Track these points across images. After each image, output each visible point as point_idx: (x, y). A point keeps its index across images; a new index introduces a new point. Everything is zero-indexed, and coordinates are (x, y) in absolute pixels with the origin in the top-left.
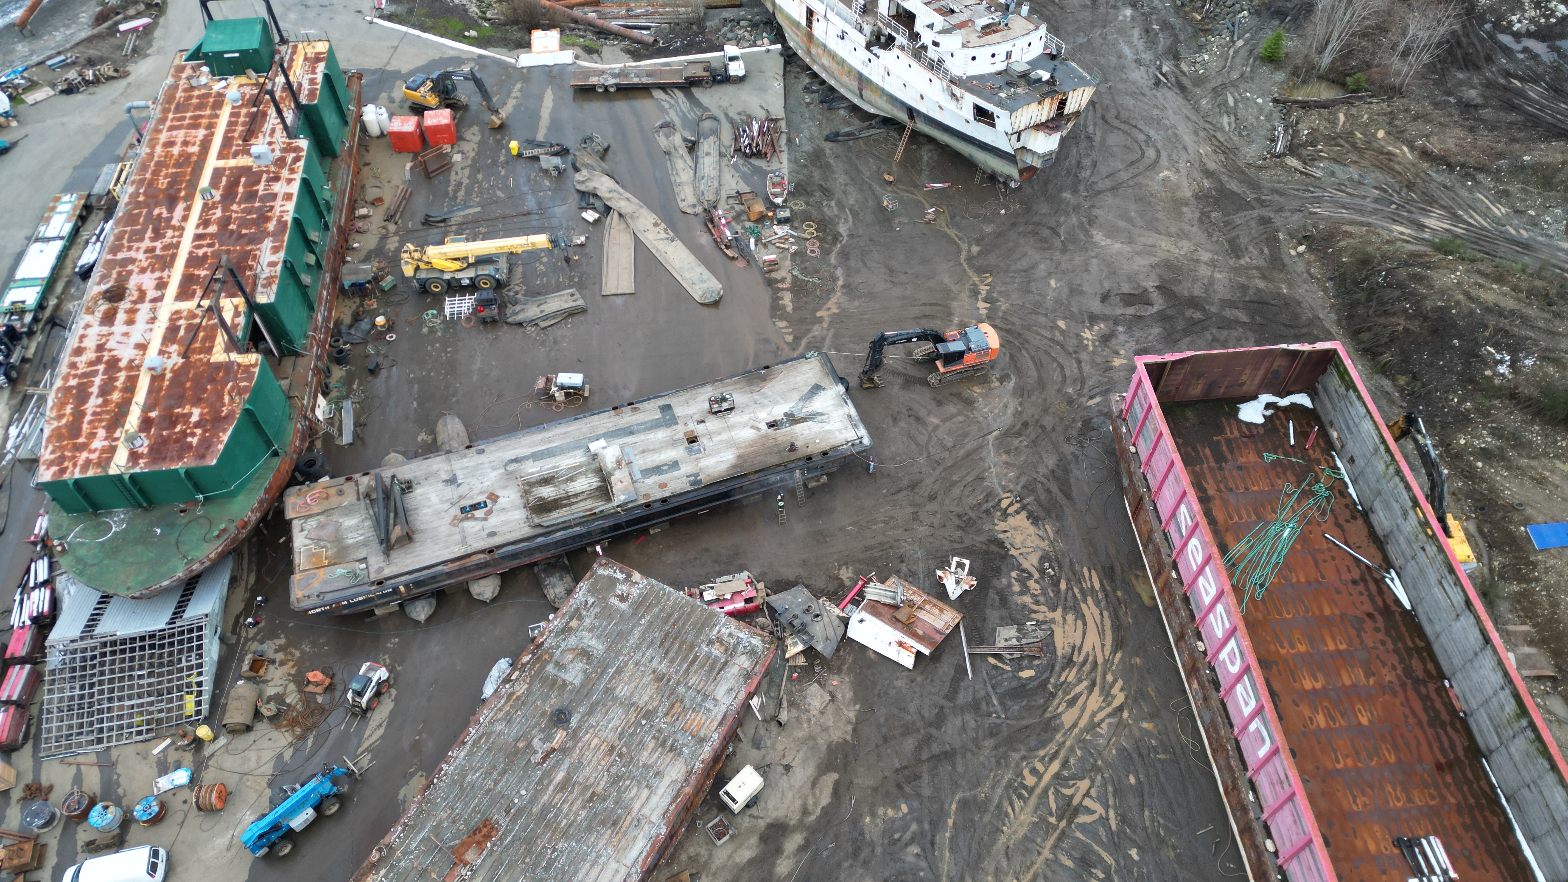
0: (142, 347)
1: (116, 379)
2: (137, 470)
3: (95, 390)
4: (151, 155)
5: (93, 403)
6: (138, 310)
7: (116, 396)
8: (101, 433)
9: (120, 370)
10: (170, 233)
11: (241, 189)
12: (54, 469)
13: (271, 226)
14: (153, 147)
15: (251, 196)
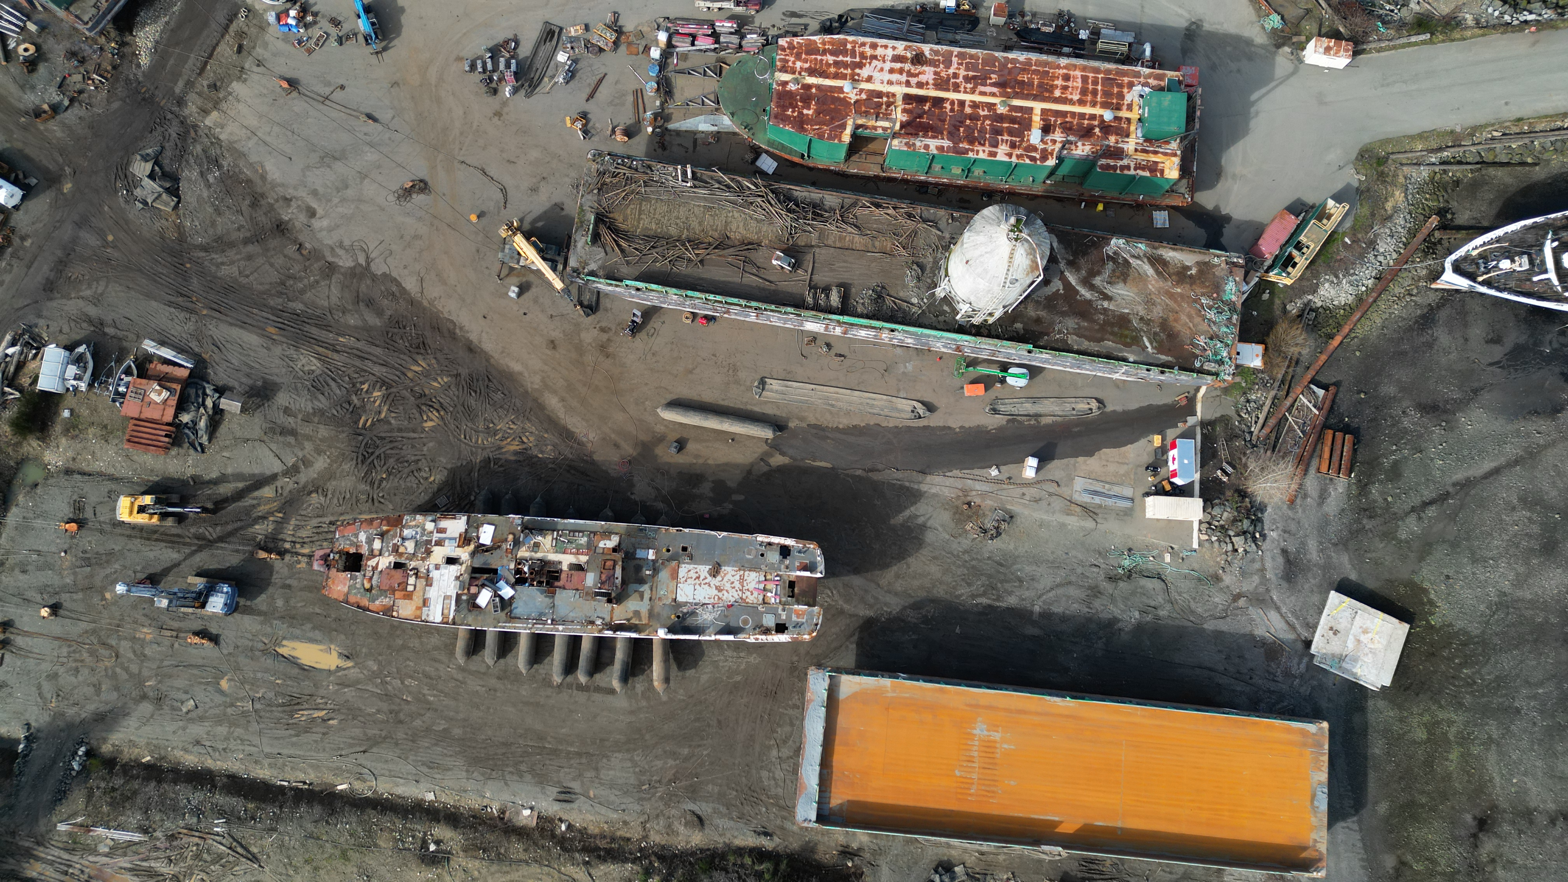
0: (869, 79)
1: (846, 68)
2: (775, 86)
3: (841, 58)
4: (1059, 67)
5: (831, 59)
6: (901, 74)
7: (832, 70)
8: (807, 65)
9: (853, 70)
10: (969, 86)
11: (1005, 125)
12: (786, 45)
13: (964, 145)
14: (1065, 67)
15: (998, 132)
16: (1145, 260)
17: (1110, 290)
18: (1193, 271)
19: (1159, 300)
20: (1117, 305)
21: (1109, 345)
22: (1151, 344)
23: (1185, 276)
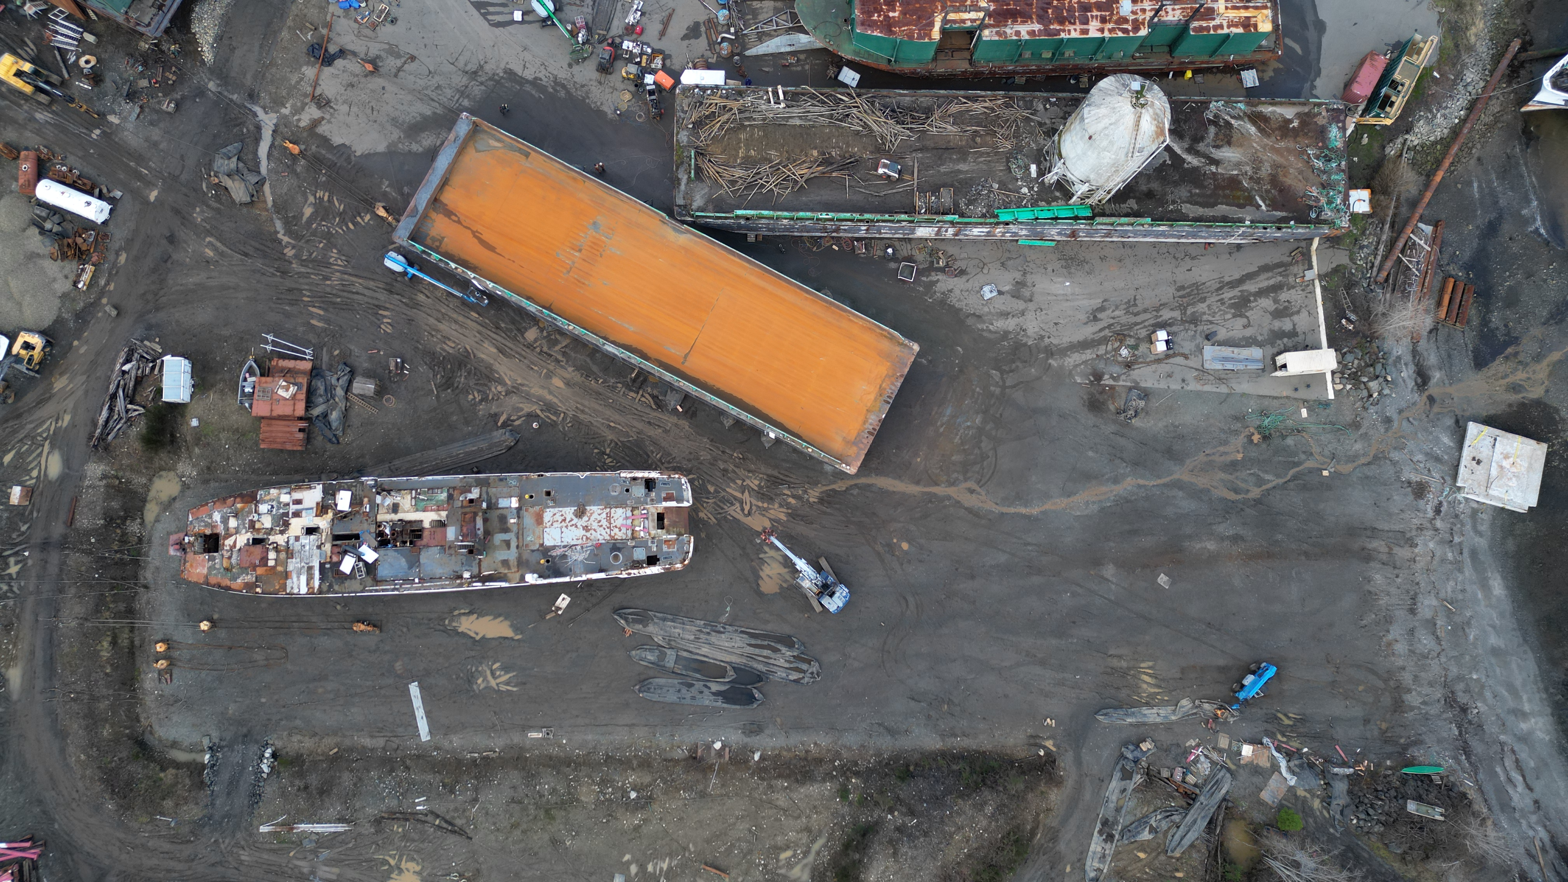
13: (1055, 26)
15: (1086, 9)
16: (1246, 119)
17: (1217, 154)
18: (1296, 124)
19: (1265, 158)
20: (1225, 168)
21: (1223, 209)
22: (1264, 202)
23: (1288, 129)
